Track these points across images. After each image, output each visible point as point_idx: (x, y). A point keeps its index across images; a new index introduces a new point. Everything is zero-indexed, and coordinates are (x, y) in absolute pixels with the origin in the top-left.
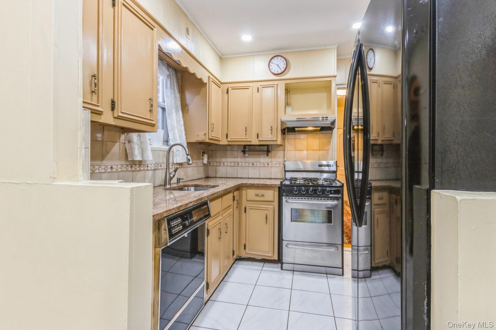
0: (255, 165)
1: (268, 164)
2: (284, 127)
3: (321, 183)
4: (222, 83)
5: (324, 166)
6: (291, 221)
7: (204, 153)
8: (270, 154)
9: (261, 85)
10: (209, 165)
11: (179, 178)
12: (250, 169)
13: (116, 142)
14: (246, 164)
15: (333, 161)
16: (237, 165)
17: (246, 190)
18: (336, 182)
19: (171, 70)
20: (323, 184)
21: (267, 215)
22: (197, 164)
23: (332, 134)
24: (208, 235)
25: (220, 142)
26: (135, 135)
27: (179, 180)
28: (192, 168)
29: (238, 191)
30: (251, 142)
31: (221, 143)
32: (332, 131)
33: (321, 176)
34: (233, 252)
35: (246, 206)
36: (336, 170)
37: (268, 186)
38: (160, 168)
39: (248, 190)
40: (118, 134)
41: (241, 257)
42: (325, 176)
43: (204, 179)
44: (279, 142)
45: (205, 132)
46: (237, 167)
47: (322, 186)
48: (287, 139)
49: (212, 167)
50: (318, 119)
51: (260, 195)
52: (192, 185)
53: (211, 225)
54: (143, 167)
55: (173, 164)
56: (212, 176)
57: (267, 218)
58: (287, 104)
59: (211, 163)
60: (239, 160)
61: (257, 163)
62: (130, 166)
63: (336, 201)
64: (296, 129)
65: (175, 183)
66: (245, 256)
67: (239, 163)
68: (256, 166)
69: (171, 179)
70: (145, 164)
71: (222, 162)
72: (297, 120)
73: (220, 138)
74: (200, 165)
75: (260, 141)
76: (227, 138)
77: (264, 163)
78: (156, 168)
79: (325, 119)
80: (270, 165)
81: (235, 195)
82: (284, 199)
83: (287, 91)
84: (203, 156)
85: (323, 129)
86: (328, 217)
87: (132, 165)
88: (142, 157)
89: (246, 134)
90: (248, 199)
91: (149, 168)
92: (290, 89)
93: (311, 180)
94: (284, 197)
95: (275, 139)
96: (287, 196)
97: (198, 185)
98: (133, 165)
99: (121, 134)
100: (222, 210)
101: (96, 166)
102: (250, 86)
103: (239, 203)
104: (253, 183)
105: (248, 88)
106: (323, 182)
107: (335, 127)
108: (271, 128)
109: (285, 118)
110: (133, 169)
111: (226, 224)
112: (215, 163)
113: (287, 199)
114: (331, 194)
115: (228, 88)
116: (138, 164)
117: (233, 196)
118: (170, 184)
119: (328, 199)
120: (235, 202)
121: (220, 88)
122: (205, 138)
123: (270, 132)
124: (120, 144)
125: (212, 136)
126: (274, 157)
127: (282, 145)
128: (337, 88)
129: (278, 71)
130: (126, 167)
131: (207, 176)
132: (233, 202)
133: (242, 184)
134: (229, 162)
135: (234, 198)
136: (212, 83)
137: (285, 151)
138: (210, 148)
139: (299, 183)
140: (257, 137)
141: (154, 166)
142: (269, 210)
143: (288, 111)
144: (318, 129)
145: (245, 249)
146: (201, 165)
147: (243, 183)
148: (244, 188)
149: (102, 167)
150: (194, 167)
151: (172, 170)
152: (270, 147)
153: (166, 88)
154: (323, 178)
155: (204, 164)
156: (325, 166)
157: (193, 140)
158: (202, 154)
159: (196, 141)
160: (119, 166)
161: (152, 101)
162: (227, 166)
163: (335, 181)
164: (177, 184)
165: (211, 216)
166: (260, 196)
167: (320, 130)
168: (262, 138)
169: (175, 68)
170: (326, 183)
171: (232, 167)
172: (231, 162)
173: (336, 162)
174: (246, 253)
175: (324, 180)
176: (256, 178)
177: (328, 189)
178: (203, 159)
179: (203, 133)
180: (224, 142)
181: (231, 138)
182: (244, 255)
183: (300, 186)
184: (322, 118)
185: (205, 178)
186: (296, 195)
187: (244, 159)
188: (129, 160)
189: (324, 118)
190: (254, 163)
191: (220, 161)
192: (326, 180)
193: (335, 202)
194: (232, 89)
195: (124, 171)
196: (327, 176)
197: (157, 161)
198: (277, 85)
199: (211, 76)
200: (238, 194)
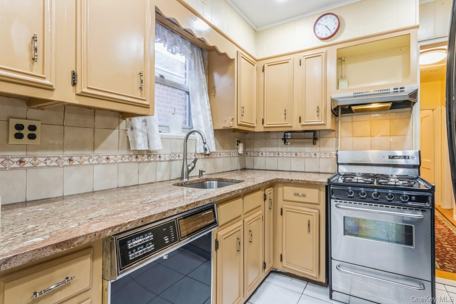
0: (299, 156)
1: (315, 155)
2: (336, 106)
3: (393, 183)
4: (257, 60)
5: (397, 157)
6: (344, 235)
7: (239, 142)
8: (318, 142)
9: (304, 56)
10: (246, 155)
11: (201, 170)
12: (293, 160)
13: (114, 129)
14: (287, 155)
15: (413, 151)
16: (277, 155)
17: (282, 187)
18: (418, 182)
19: (195, 49)
20: (395, 185)
21: (309, 221)
22: (230, 154)
23: (411, 113)
24: (217, 248)
25: (255, 128)
26: (139, 121)
27: (201, 172)
28: (222, 158)
29: (271, 188)
30: (292, 127)
31: (256, 130)
32: (412, 108)
33: (394, 171)
34: (265, 264)
35: (282, 206)
36: (418, 164)
37: (311, 184)
38: (177, 158)
39: (285, 188)
40: (117, 120)
41: (277, 269)
42: (400, 171)
43: (240, 171)
44: (329, 126)
45: (233, 117)
46: (277, 158)
47: (395, 188)
48: (341, 122)
49: (249, 157)
50: (388, 91)
51: (300, 194)
52: (216, 178)
53: (221, 234)
54: (153, 157)
55: (196, 154)
56: (249, 168)
57: (309, 225)
58: (340, 77)
59: (248, 153)
60: (279, 149)
61: (301, 153)
62: (134, 157)
63: (421, 213)
64: (354, 108)
65: (197, 176)
66: (282, 270)
67: (280, 153)
68: (301, 157)
69: (189, 171)
70: (157, 154)
71: (259, 152)
72: (355, 95)
73: (254, 124)
74: (234, 155)
75: (303, 125)
76: (263, 124)
77: (310, 153)
78: (172, 158)
79: (399, 90)
80: (318, 156)
81: (266, 194)
82: (333, 202)
83: (341, 60)
84: (238, 145)
85: (396, 105)
86: (406, 235)
87: (137, 155)
88: (149, 146)
89: (285, 118)
90: (285, 198)
91: (162, 159)
92: (345, 58)
93: (375, 176)
94: (333, 201)
95: (322, 123)
96: (338, 199)
97: (222, 179)
98: (139, 156)
99: (121, 120)
100: (244, 213)
101: (85, 156)
102: (290, 59)
103: (273, 203)
104: (290, 179)
105: (288, 62)
106: (396, 182)
107: (417, 101)
108: (318, 108)
109: (336, 95)
110: (139, 160)
111: (250, 231)
112: (253, 153)
113: (337, 203)
114: (410, 200)
115: (264, 65)
116: (146, 155)
117: (264, 194)
118: (188, 178)
119: (406, 209)
120: (267, 201)
121: (254, 65)
122: (232, 124)
123: (316, 113)
124: (119, 131)
125: (241, 122)
126: (324, 145)
127: (334, 131)
128: (419, 47)
129: (326, 35)
130: (128, 158)
131: (244, 167)
132: (264, 201)
133: (276, 179)
134: (268, 152)
135: (266, 197)
136: (242, 58)
137: (338, 137)
138: (247, 136)
139: (356, 181)
140: (299, 121)
141: (169, 156)
142: (312, 215)
143: (343, 85)
144: (387, 107)
145: (281, 260)
146: (236, 155)
147: (278, 179)
148: (280, 185)
149: (93, 157)
150: (226, 157)
151: (189, 162)
152: (317, 134)
153: (190, 69)
154: (397, 176)
155: (239, 154)
156: (400, 157)
157: (220, 127)
158: (236, 143)
159: (224, 127)
160: (119, 156)
161: (142, 76)
162: (266, 156)
163: (418, 180)
164: (199, 177)
165: (218, 225)
166: (300, 196)
167: (392, 108)
168: (305, 122)
169: (201, 47)
170: (401, 182)
171: (271, 158)
172: (270, 152)
173: (420, 152)
174: (284, 267)
175: (398, 178)
176: (300, 172)
177: (405, 193)
178: (238, 148)
179: (231, 118)
180: (259, 128)
181: (267, 124)
182: (280, 269)
183: (357, 185)
184: (394, 89)
185: (241, 169)
186: (351, 199)
187: (285, 148)
188: (131, 149)
189: (397, 89)
190: (298, 154)
191: (258, 151)
192: (400, 178)
193: (419, 215)
194: (268, 66)
195: (126, 162)
196: (403, 172)
197: (174, 151)
198: (326, 53)
199: (240, 51)
200: (272, 191)
